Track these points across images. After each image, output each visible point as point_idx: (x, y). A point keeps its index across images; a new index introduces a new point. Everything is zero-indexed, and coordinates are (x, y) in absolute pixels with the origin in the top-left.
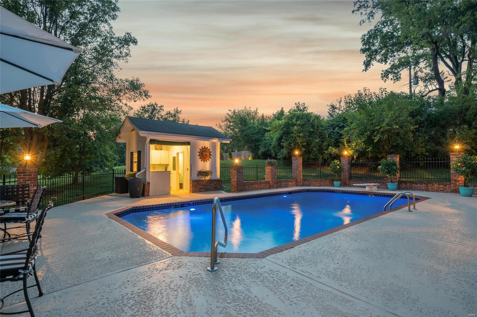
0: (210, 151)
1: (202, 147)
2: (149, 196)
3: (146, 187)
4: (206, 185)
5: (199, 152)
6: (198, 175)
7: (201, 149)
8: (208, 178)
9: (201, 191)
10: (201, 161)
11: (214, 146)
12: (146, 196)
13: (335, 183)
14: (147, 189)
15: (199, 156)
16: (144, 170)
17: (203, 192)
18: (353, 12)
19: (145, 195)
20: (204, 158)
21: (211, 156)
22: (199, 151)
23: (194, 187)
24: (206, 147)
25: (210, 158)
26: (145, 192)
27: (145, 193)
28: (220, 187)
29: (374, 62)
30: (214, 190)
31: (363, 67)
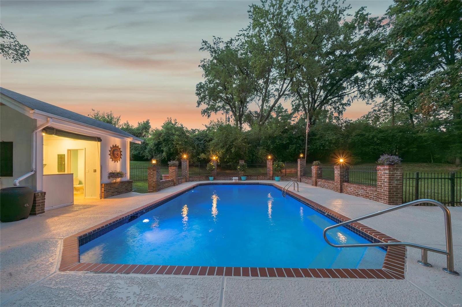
0: (121, 150)
1: (113, 146)
2: (44, 212)
3: (38, 200)
4: (118, 188)
5: (110, 151)
6: (109, 177)
7: (112, 147)
8: (119, 180)
9: (113, 196)
10: (112, 161)
11: (124, 145)
12: (39, 213)
13: (210, 178)
14: (39, 203)
15: (110, 155)
16: (32, 173)
17: (115, 196)
18: (199, 66)
19: (37, 212)
20: (116, 158)
21: (121, 156)
22: (110, 149)
23: (106, 192)
24: (117, 146)
25: (121, 158)
26: (37, 207)
27: (37, 210)
28: (130, 189)
29: (202, 103)
30: (126, 193)
31: (197, 105)
